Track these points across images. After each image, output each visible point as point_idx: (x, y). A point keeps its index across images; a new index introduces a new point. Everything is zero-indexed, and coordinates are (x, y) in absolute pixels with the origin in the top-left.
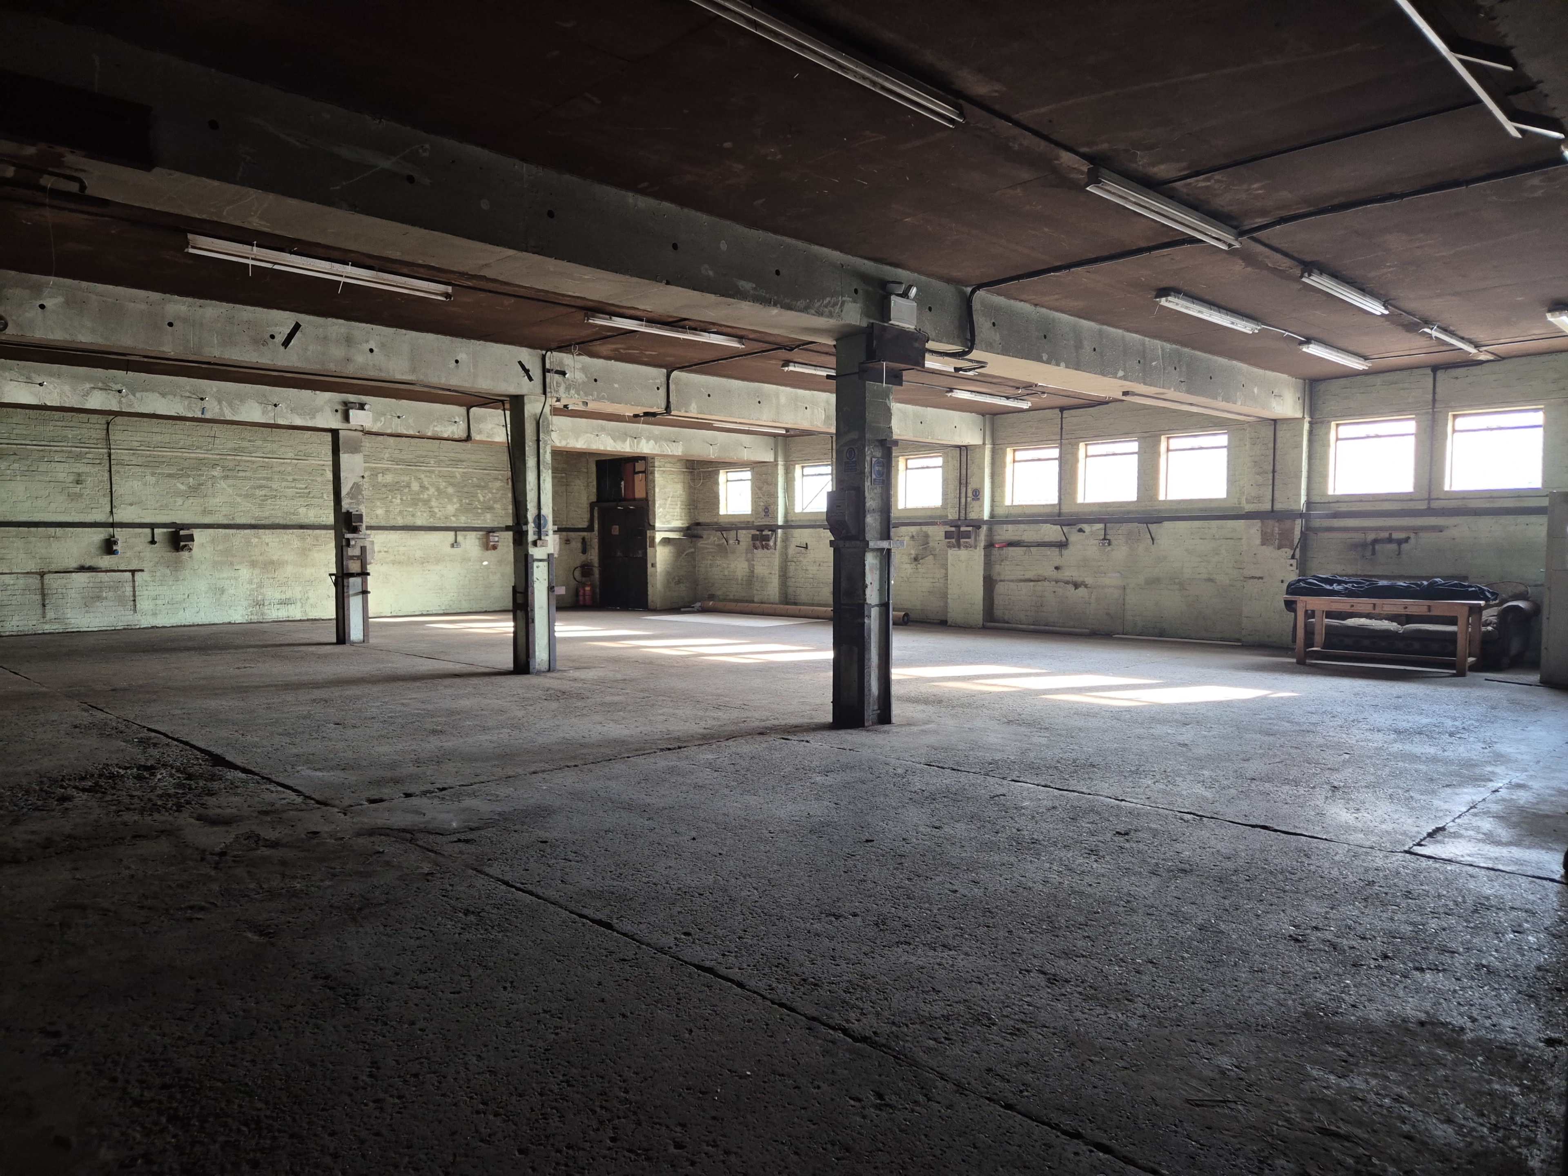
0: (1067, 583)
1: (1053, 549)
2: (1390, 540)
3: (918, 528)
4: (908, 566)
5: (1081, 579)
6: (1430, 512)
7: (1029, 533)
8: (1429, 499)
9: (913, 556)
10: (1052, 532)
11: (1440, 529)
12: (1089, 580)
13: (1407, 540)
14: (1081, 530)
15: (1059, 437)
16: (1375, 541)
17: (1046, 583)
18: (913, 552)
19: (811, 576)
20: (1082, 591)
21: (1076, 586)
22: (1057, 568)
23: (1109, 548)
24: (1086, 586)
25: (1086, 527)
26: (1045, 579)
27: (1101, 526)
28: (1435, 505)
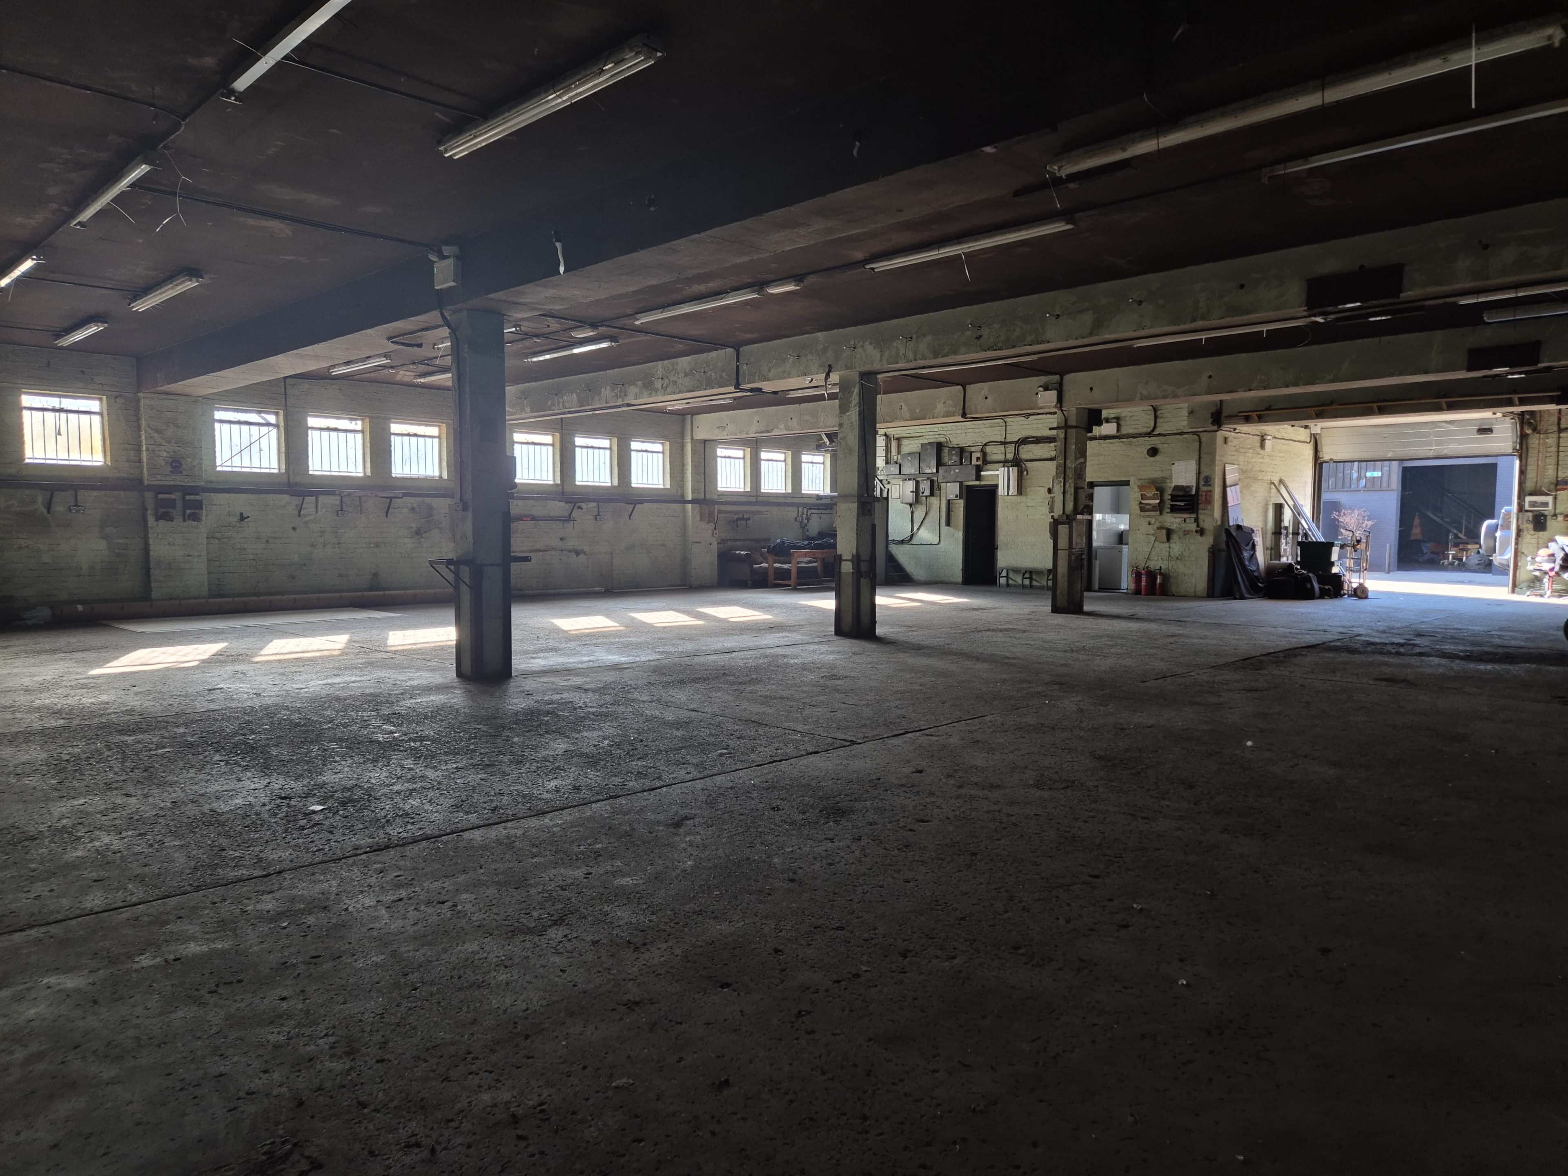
0: (570, 551)
1: (558, 522)
2: (743, 519)
3: (421, 499)
4: (407, 540)
5: (580, 548)
6: (757, 503)
7: (538, 510)
8: (757, 496)
9: (414, 530)
10: (558, 508)
11: (759, 512)
12: (586, 548)
13: (749, 519)
14: (579, 508)
15: (559, 427)
16: (738, 519)
17: (554, 552)
18: (413, 525)
19: (251, 557)
20: (582, 557)
21: (578, 553)
22: (561, 539)
23: (600, 523)
24: (585, 553)
25: (583, 505)
26: (552, 549)
27: (594, 504)
28: (760, 499)
